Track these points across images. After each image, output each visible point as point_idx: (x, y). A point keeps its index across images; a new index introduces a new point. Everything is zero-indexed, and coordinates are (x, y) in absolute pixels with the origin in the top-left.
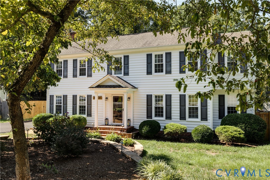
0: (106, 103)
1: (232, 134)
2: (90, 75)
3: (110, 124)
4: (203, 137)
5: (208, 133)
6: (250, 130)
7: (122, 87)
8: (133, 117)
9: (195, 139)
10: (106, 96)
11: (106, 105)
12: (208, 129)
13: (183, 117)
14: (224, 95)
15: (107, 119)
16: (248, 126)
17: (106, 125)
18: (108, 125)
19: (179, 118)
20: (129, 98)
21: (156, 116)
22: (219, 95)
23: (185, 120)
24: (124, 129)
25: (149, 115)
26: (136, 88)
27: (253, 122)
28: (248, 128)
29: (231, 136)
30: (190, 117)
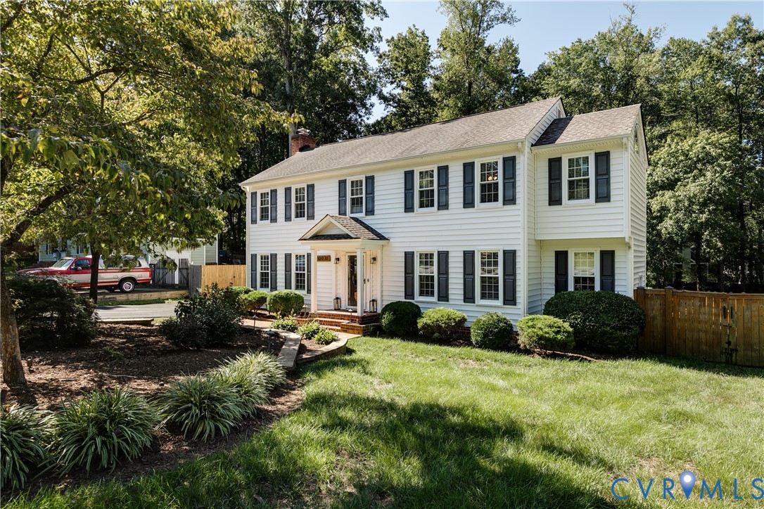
0: (337, 268)
1: (540, 333)
2: (311, 217)
3: (343, 308)
4: (485, 335)
5: (497, 328)
6: (594, 326)
7: (351, 238)
8: (382, 296)
9: (473, 339)
10: (336, 255)
11: (337, 272)
12: (499, 320)
13: (469, 297)
14: (567, 251)
15: (337, 298)
16: (589, 317)
17: (335, 310)
18: (339, 310)
19: (463, 298)
20: (374, 259)
21: (421, 293)
22: (556, 252)
23: (474, 303)
24: (357, 317)
25: (409, 293)
26: (387, 239)
27: (604, 308)
28: (589, 322)
29: (537, 335)
30: (483, 296)
